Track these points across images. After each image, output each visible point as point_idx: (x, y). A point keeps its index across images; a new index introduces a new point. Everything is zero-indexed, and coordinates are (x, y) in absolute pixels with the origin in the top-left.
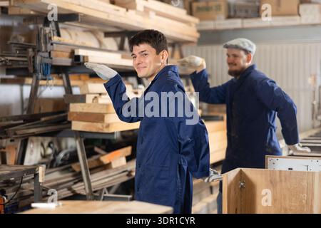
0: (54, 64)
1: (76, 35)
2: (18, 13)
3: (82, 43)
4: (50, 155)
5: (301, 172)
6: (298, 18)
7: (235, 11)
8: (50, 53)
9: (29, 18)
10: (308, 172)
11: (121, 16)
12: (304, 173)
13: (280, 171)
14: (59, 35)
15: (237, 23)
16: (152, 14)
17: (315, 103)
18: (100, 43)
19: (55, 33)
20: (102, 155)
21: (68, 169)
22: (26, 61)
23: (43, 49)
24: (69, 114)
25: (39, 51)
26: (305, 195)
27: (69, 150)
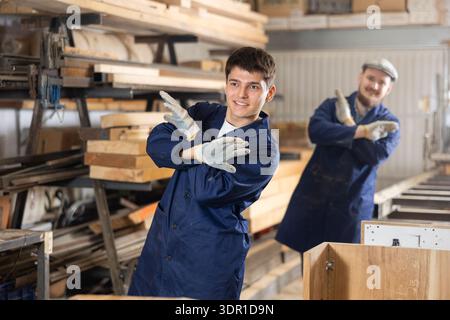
0: (65, 85)
1: (95, 39)
2: (14, 12)
3: (105, 54)
4: (57, 208)
5: (411, 250)
6: (405, 15)
7: (318, 4)
8: (59, 70)
9: (30, 19)
10: (421, 250)
11: (159, 16)
12: (416, 250)
13: (383, 248)
14: (72, 44)
15: (320, 22)
16: (203, 12)
17: (428, 136)
18: (129, 51)
19: (67, 42)
20: (133, 211)
21: (84, 231)
22: (26, 82)
23: (51, 65)
24: (85, 154)
25: (44, 68)
26: (417, 281)
27: (85, 201)
